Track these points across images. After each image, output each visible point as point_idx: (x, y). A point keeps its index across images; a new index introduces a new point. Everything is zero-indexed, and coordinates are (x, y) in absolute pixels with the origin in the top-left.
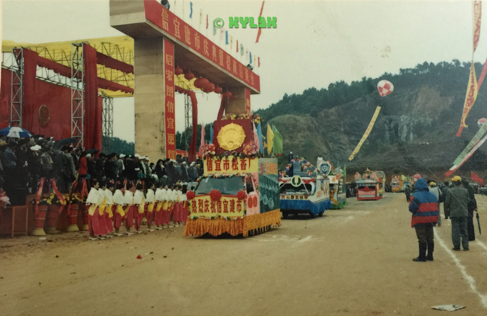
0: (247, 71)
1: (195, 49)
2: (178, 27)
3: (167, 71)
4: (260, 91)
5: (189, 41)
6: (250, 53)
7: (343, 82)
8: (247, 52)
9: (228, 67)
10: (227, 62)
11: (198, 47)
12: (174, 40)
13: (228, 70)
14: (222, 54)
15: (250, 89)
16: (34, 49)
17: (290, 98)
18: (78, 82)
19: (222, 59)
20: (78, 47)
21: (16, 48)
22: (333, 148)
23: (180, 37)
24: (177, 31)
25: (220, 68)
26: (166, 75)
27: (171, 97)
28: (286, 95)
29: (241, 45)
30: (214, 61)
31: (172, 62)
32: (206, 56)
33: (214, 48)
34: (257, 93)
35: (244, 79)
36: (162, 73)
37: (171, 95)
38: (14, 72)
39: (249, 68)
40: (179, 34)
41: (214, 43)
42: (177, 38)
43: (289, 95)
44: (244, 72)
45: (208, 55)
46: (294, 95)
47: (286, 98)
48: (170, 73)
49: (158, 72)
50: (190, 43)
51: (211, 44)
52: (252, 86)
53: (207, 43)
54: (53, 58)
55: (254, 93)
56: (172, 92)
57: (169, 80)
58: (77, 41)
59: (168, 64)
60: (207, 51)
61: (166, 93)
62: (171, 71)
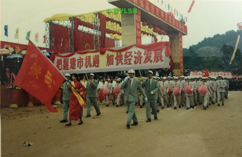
0: (180, 24)
1: (152, 13)
2: (142, 2)
3: (137, 24)
4: (187, 34)
5: (148, 9)
6: (182, 15)
7: (233, 31)
8: (180, 15)
9: (170, 22)
10: (170, 19)
11: (153, 12)
12: (140, 8)
13: (170, 23)
14: (167, 15)
15: (182, 33)
16: (79, 18)
17: (207, 39)
18: (97, 31)
19: (167, 18)
20: (96, 15)
21: (70, 17)
22: (227, 62)
23: (143, 7)
24: (142, 4)
25: (165, 22)
26: (136, 26)
27: (139, 36)
28: (205, 38)
29: (177, 11)
30: (162, 19)
31: (139, 19)
32: (158, 16)
33: (162, 12)
34: (186, 35)
35: (179, 28)
36: (134, 25)
37: (139, 35)
38: (70, 28)
39: (181, 22)
40: (143, 6)
41: (162, 10)
42: (142, 7)
43: (207, 38)
44: (179, 24)
45: (159, 16)
46: (209, 38)
47: (205, 39)
48: (139, 25)
49: (132, 24)
50: (149, 10)
51: (160, 10)
52: (183, 31)
53: (158, 10)
54: (88, 21)
55: (184, 35)
56: (140, 34)
57: (138, 28)
58: (96, 12)
59: (137, 20)
60: (158, 14)
61: (136, 34)
62: (139, 23)
